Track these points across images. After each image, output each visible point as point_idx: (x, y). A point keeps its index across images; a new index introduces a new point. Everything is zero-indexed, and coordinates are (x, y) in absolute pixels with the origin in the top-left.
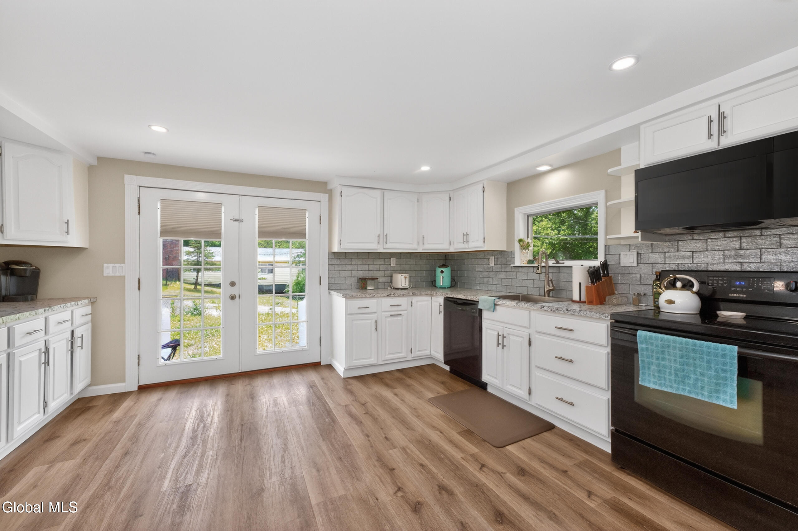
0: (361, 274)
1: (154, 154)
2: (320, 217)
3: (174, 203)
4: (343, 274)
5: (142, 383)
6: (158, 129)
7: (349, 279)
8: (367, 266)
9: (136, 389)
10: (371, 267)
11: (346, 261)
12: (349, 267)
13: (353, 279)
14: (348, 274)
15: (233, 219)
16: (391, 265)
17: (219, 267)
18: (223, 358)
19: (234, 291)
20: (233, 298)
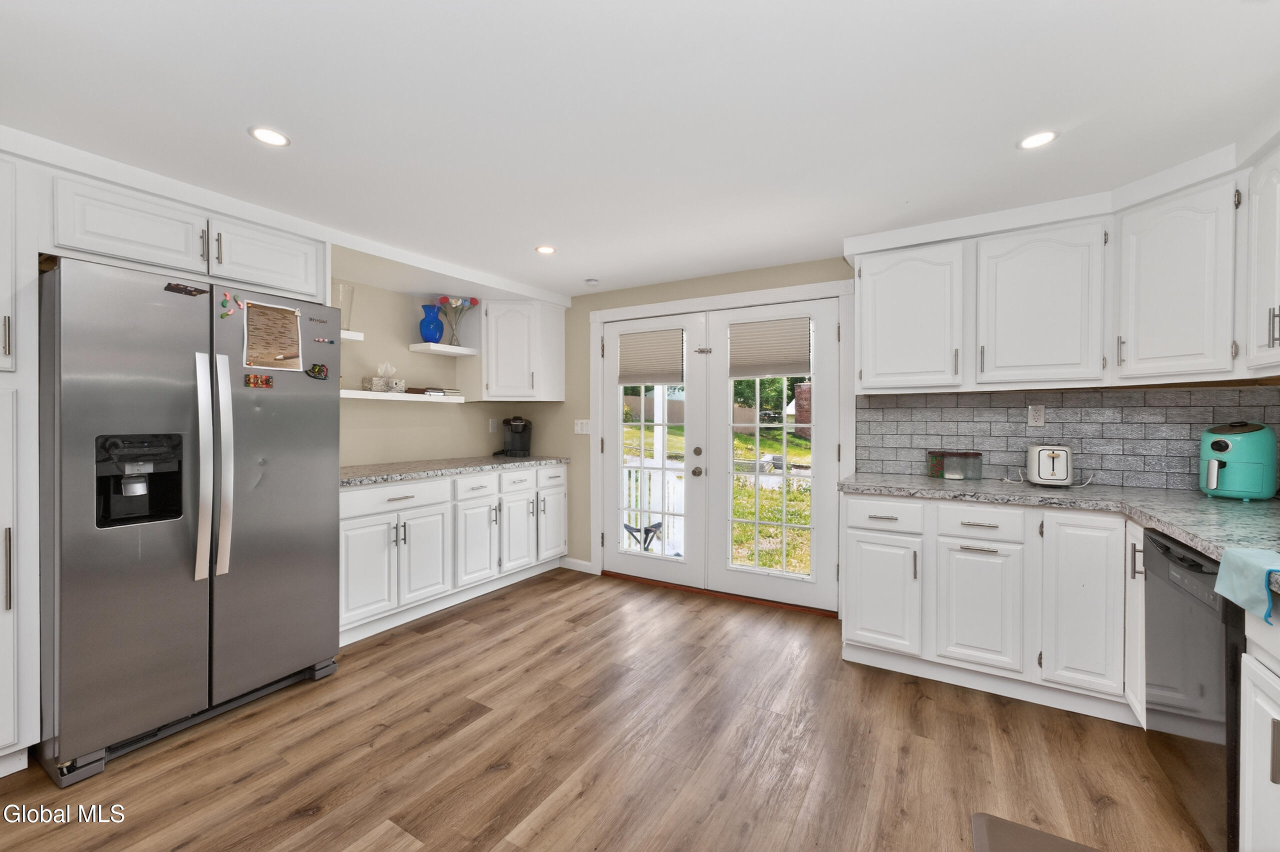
0: (935, 444)
1: (596, 281)
2: (839, 327)
3: (633, 337)
4: (890, 441)
5: (607, 568)
6: (546, 250)
7: (904, 452)
8: (952, 425)
9: (600, 574)
10: (964, 428)
11: (897, 415)
12: (906, 428)
13: (916, 452)
14: (905, 441)
15: (697, 350)
16: (1030, 424)
17: (681, 424)
18: (684, 562)
19: (699, 462)
20: (697, 472)
